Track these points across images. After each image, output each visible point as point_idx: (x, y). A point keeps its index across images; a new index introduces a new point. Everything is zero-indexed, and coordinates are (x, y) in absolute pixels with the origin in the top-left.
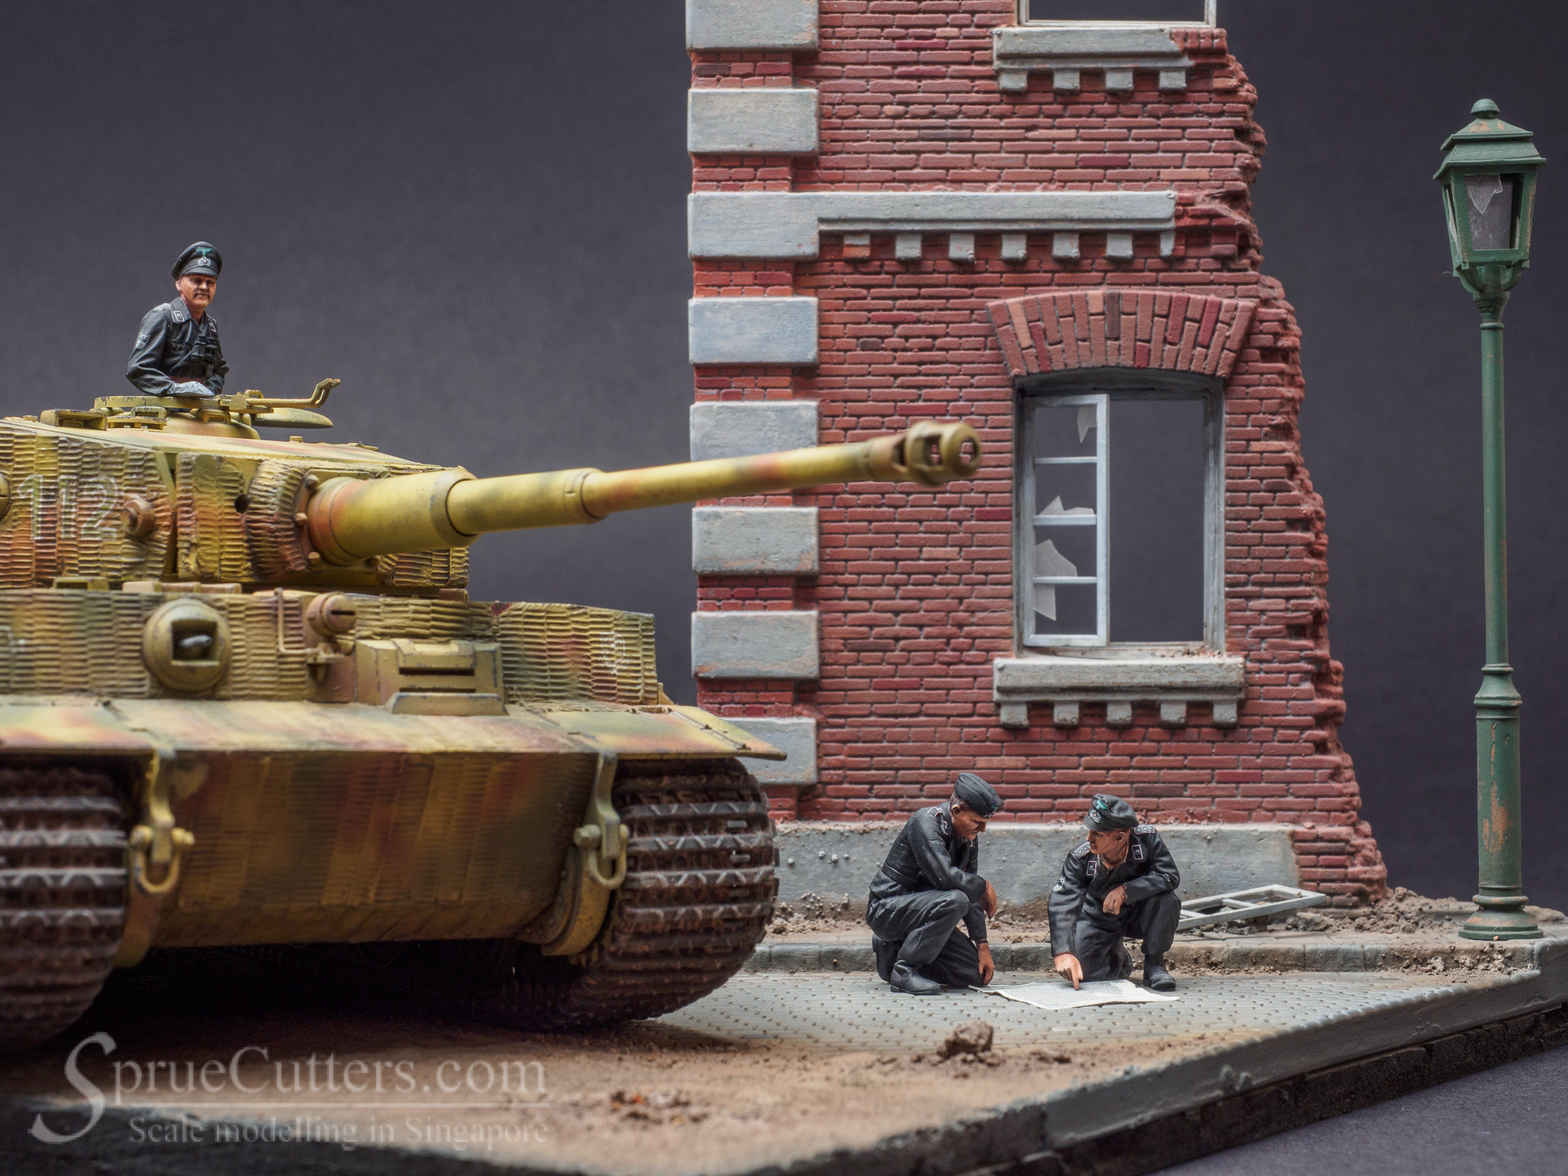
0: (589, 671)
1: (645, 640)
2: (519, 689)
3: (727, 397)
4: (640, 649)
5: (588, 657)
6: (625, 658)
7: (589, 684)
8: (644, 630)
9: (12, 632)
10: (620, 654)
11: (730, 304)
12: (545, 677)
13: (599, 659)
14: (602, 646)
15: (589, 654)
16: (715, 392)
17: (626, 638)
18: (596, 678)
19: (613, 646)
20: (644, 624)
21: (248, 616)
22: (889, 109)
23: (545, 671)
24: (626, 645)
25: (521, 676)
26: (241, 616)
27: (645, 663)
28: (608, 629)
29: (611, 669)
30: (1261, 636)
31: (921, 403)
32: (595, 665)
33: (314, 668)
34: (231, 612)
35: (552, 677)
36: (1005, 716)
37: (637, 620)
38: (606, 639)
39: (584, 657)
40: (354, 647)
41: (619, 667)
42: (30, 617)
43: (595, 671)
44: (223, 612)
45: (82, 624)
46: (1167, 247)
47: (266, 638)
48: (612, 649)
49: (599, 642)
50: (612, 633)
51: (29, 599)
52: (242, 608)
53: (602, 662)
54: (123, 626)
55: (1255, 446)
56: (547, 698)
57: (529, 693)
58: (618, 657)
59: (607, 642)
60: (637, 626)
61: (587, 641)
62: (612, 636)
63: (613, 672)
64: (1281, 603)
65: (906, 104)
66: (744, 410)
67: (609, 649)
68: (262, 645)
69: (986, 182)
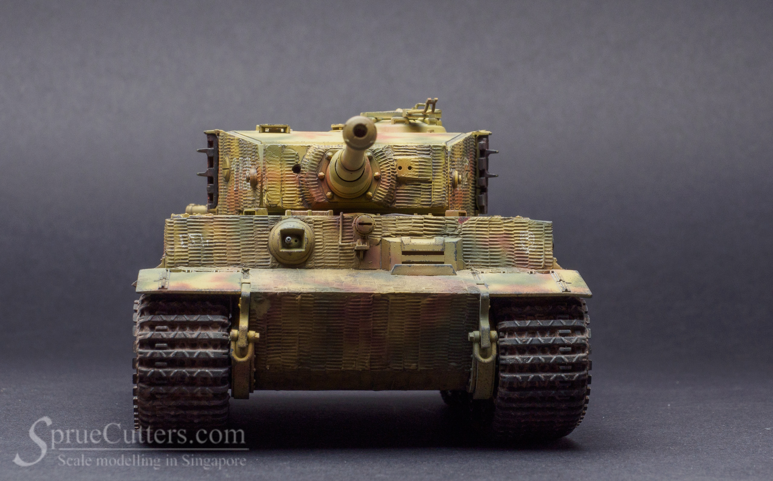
0: (513, 252)
1: (547, 235)
2: (471, 262)
4: (543, 240)
5: (513, 245)
6: (535, 244)
7: (513, 258)
8: (545, 230)
9: (202, 236)
10: (531, 243)
12: (487, 255)
13: (519, 245)
14: (521, 239)
15: (513, 243)
17: (535, 234)
18: (517, 255)
19: (527, 238)
20: (546, 227)
21: (324, 226)
23: (487, 252)
24: (535, 238)
25: (474, 255)
26: (321, 226)
27: (546, 247)
28: (525, 230)
29: (526, 250)
32: (516, 249)
33: (358, 251)
34: (315, 225)
35: (491, 255)
37: (542, 224)
38: (523, 235)
39: (510, 244)
40: (381, 241)
41: (530, 250)
42: (212, 229)
43: (516, 252)
44: (310, 225)
45: (238, 232)
47: (334, 237)
48: (527, 240)
49: (519, 237)
50: (527, 232)
51: (212, 220)
52: (321, 222)
53: (520, 247)
54: (259, 232)
56: (488, 266)
57: (478, 264)
58: (530, 244)
59: (524, 237)
60: (542, 227)
61: (513, 236)
62: (527, 233)
63: (526, 252)
67: (525, 240)
68: (331, 241)
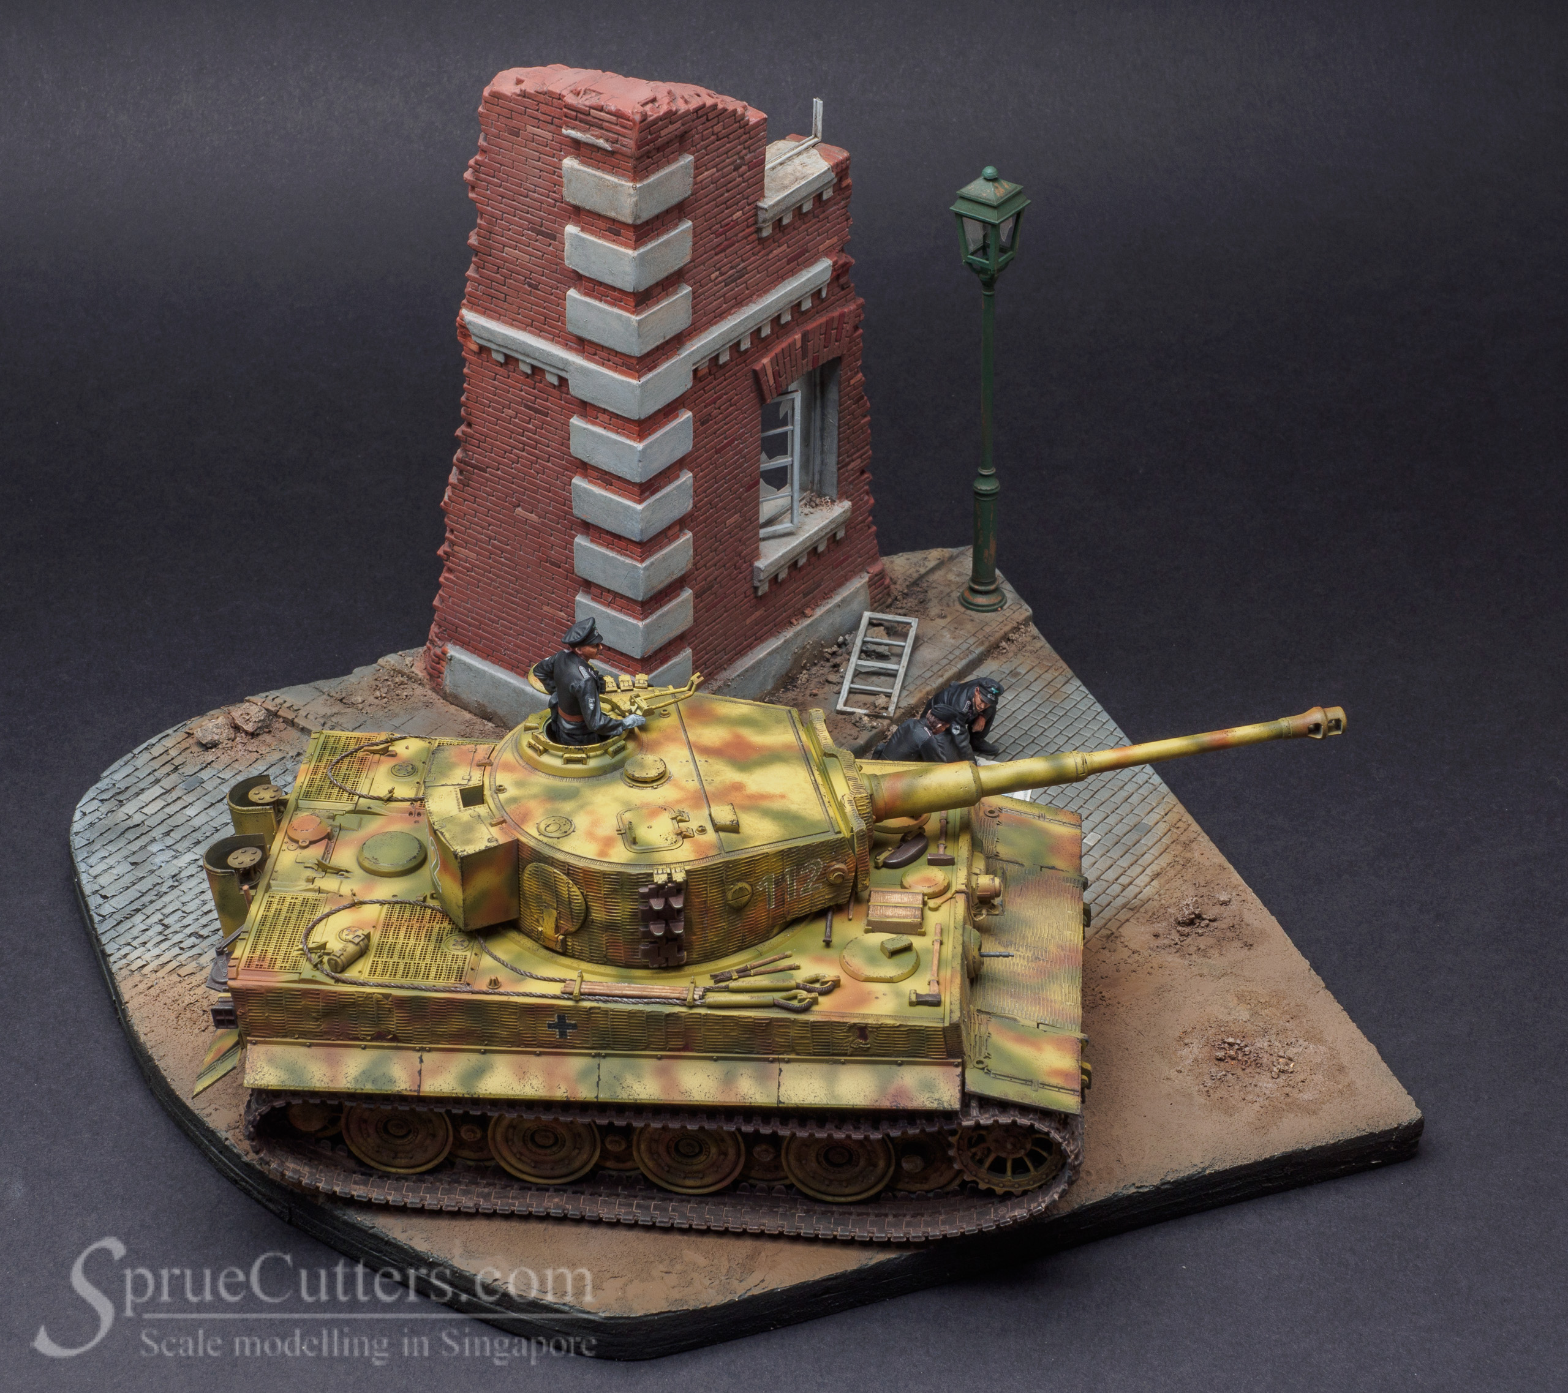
3: (653, 493)
11: (657, 439)
16: (648, 493)
22: (713, 276)
30: (851, 483)
31: (725, 441)
36: (760, 593)
46: (824, 294)
55: (852, 382)
64: (859, 460)
65: (719, 269)
66: (664, 496)
69: (751, 296)
